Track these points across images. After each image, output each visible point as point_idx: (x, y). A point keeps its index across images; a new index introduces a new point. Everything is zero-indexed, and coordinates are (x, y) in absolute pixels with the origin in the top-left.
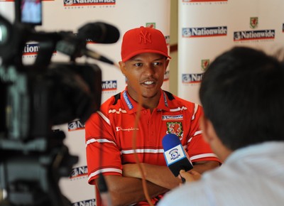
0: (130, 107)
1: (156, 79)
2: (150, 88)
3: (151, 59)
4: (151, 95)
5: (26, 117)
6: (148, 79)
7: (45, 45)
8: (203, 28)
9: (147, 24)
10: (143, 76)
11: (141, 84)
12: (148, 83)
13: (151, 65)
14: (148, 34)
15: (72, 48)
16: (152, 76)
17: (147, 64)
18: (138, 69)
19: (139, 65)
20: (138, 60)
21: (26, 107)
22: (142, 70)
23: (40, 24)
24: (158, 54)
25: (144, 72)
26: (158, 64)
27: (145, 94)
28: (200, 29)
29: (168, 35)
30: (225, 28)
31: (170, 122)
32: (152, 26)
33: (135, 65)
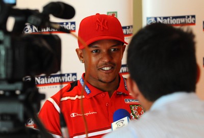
0: (88, 91)
1: (114, 64)
2: (108, 73)
3: (108, 45)
4: (109, 80)
5: (10, 64)
6: (106, 65)
7: (19, 19)
8: (169, 17)
9: (108, 13)
10: (100, 62)
11: (99, 69)
12: (106, 69)
13: (109, 51)
14: (104, 21)
15: (39, 20)
16: (109, 62)
17: (104, 51)
18: (95, 56)
19: (96, 51)
20: (96, 47)
21: (10, 57)
22: (100, 56)
23: (15, 4)
24: (115, 41)
25: (102, 59)
26: (115, 50)
27: (104, 79)
28: (166, 18)
29: (132, 24)
30: (193, 17)
31: (133, 105)
32: (113, 15)
33: (92, 52)
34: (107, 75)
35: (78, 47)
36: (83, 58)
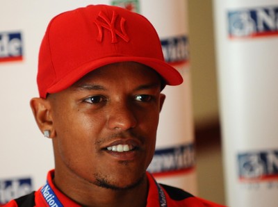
10: (106, 131)
11: (101, 150)
20: (96, 88)
33: (84, 101)
34: (123, 166)
35: (36, 95)
36: (50, 123)
